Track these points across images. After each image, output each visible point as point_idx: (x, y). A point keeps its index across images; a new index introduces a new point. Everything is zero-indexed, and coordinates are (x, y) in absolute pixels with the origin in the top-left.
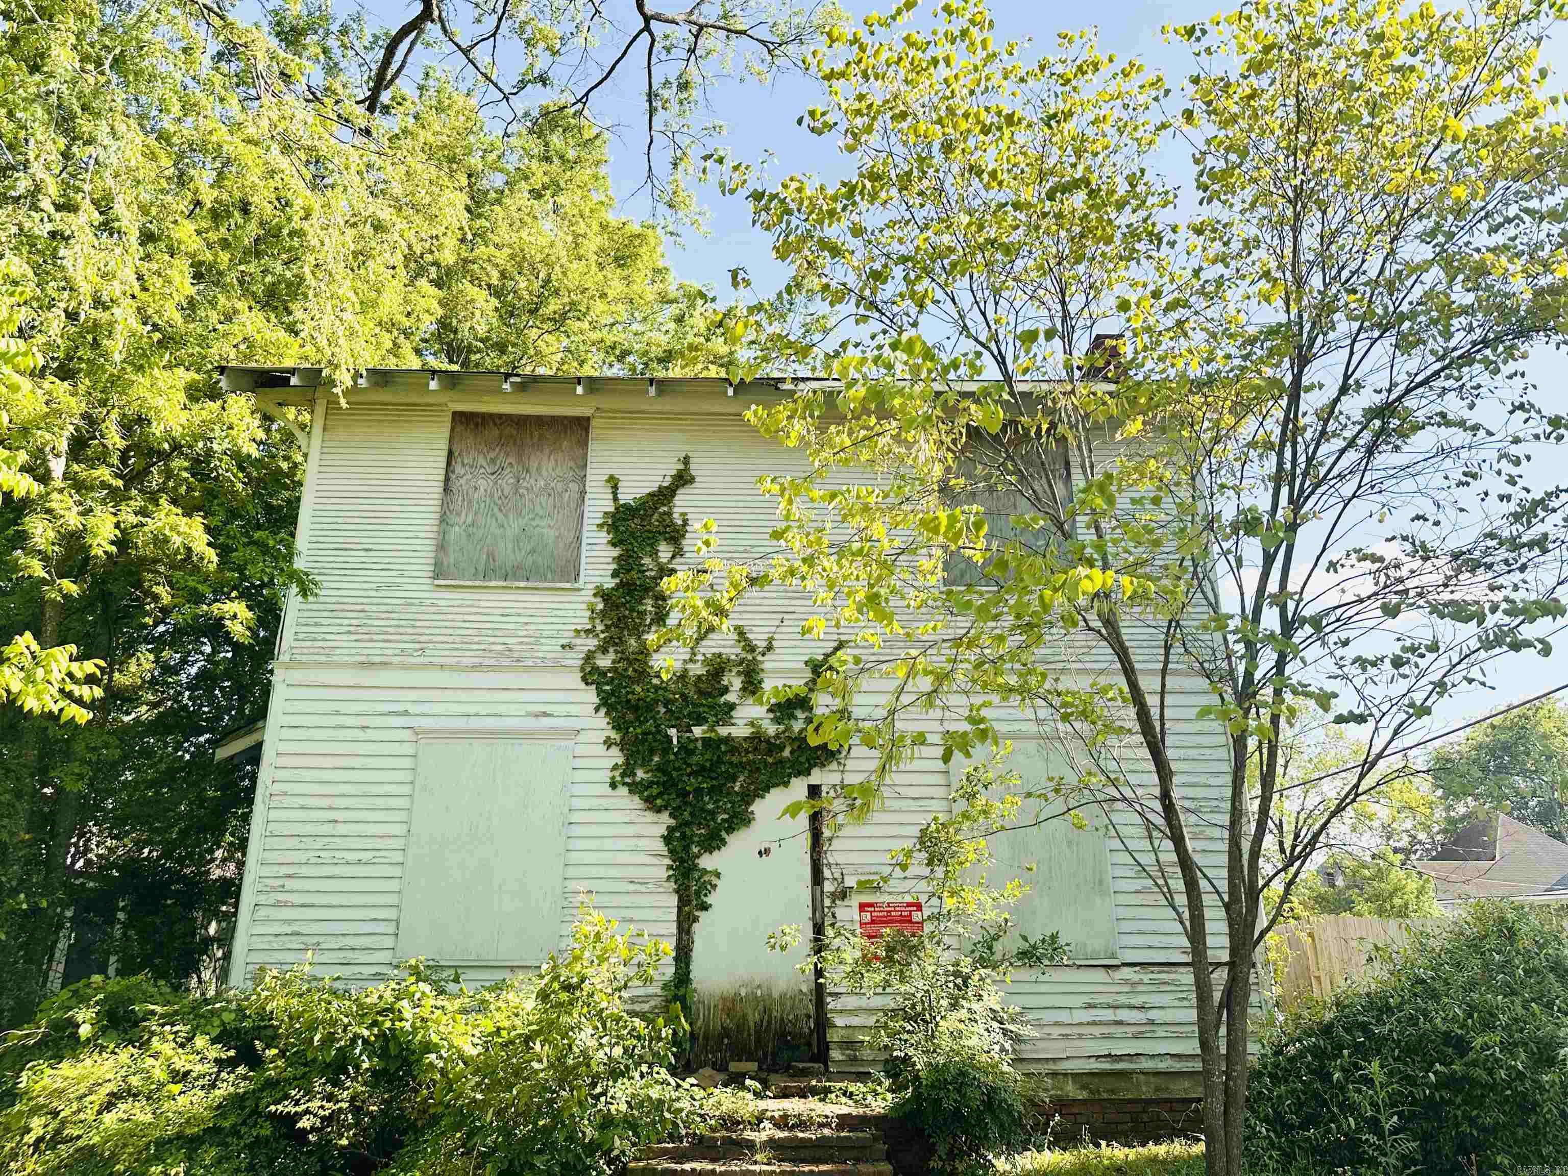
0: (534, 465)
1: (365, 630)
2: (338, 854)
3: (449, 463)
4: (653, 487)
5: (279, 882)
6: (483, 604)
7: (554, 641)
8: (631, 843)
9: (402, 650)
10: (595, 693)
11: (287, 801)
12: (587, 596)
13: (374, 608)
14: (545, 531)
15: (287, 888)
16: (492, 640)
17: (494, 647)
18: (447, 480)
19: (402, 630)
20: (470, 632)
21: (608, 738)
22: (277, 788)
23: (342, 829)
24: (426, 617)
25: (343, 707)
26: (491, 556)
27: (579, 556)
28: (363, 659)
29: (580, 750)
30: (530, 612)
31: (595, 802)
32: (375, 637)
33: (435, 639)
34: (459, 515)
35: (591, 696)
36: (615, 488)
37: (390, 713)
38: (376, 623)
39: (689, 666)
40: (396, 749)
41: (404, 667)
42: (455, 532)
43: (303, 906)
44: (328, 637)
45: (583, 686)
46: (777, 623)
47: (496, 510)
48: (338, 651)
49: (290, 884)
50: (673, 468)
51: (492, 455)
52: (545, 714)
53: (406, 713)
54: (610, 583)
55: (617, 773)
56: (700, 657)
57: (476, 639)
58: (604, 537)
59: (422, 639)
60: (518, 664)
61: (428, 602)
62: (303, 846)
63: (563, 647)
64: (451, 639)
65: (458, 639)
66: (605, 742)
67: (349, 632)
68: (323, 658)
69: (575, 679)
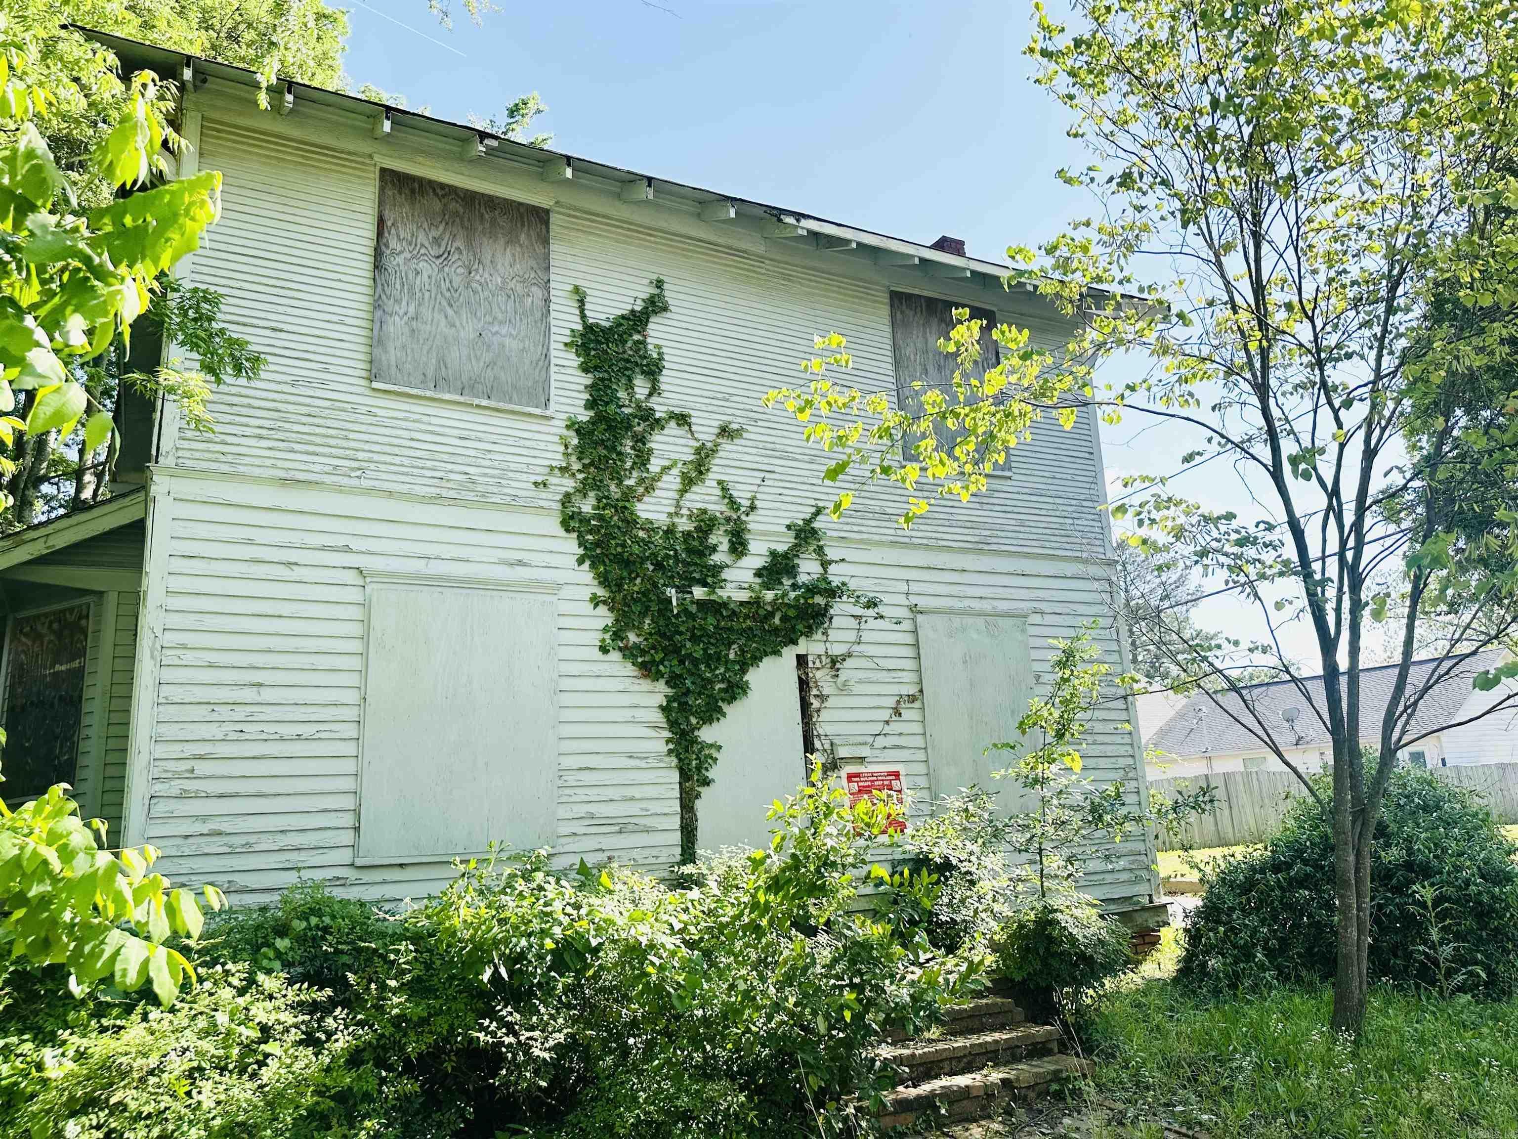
0: (487, 258)
1: (280, 435)
2: (270, 728)
3: (380, 234)
4: (624, 309)
5: (187, 765)
6: (433, 420)
7: (524, 477)
8: (627, 714)
9: (336, 467)
10: (575, 543)
11: (189, 657)
12: (559, 426)
13: (291, 408)
14: (507, 341)
15: (197, 772)
16: (450, 467)
17: (452, 476)
18: (378, 254)
19: (332, 442)
20: (419, 454)
21: (594, 594)
22: (169, 639)
23: (268, 695)
24: (363, 428)
25: (258, 535)
26: (442, 361)
27: (547, 380)
28: (282, 474)
29: (565, 607)
30: (494, 438)
31: (584, 668)
32: (297, 447)
33: (376, 457)
34: (398, 301)
35: (571, 546)
36: (582, 302)
37: (324, 548)
38: (296, 428)
39: (676, 520)
40: (334, 593)
41: (339, 489)
42: (396, 326)
43: (221, 796)
44: (229, 439)
45: (562, 532)
46: (759, 482)
47: (444, 303)
48: (247, 460)
49: (202, 768)
50: (646, 291)
51: (435, 233)
52: (521, 563)
53: (347, 549)
54: (584, 416)
55: (607, 636)
56: (684, 511)
57: (429, 464)
58: (573, 360)
59: (360, 455)
60: (483, 502)
61: (364, 409)
62: (215, 717)
63: (536, 484)
64: (397, 460)
65: (406, 461)
66: (591, 600)
67: (260, 437)
68: (225, 468)
69: (553, 525)
